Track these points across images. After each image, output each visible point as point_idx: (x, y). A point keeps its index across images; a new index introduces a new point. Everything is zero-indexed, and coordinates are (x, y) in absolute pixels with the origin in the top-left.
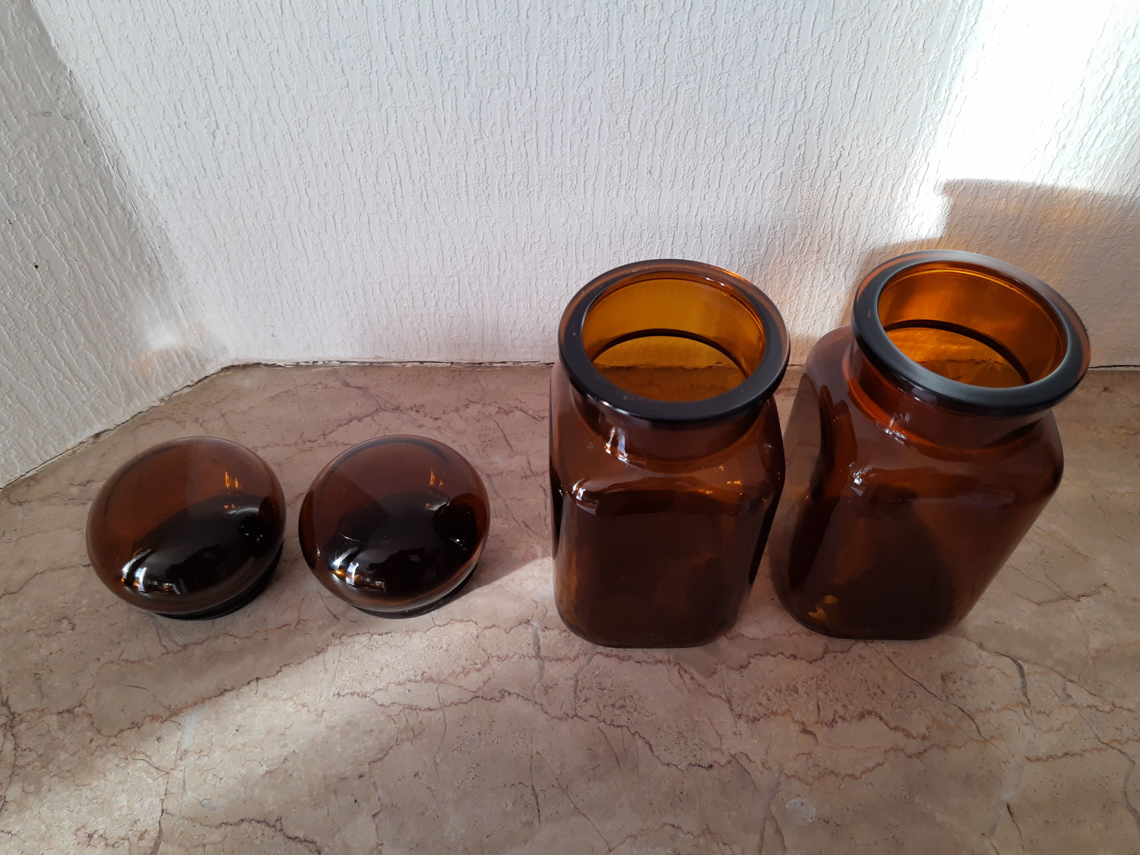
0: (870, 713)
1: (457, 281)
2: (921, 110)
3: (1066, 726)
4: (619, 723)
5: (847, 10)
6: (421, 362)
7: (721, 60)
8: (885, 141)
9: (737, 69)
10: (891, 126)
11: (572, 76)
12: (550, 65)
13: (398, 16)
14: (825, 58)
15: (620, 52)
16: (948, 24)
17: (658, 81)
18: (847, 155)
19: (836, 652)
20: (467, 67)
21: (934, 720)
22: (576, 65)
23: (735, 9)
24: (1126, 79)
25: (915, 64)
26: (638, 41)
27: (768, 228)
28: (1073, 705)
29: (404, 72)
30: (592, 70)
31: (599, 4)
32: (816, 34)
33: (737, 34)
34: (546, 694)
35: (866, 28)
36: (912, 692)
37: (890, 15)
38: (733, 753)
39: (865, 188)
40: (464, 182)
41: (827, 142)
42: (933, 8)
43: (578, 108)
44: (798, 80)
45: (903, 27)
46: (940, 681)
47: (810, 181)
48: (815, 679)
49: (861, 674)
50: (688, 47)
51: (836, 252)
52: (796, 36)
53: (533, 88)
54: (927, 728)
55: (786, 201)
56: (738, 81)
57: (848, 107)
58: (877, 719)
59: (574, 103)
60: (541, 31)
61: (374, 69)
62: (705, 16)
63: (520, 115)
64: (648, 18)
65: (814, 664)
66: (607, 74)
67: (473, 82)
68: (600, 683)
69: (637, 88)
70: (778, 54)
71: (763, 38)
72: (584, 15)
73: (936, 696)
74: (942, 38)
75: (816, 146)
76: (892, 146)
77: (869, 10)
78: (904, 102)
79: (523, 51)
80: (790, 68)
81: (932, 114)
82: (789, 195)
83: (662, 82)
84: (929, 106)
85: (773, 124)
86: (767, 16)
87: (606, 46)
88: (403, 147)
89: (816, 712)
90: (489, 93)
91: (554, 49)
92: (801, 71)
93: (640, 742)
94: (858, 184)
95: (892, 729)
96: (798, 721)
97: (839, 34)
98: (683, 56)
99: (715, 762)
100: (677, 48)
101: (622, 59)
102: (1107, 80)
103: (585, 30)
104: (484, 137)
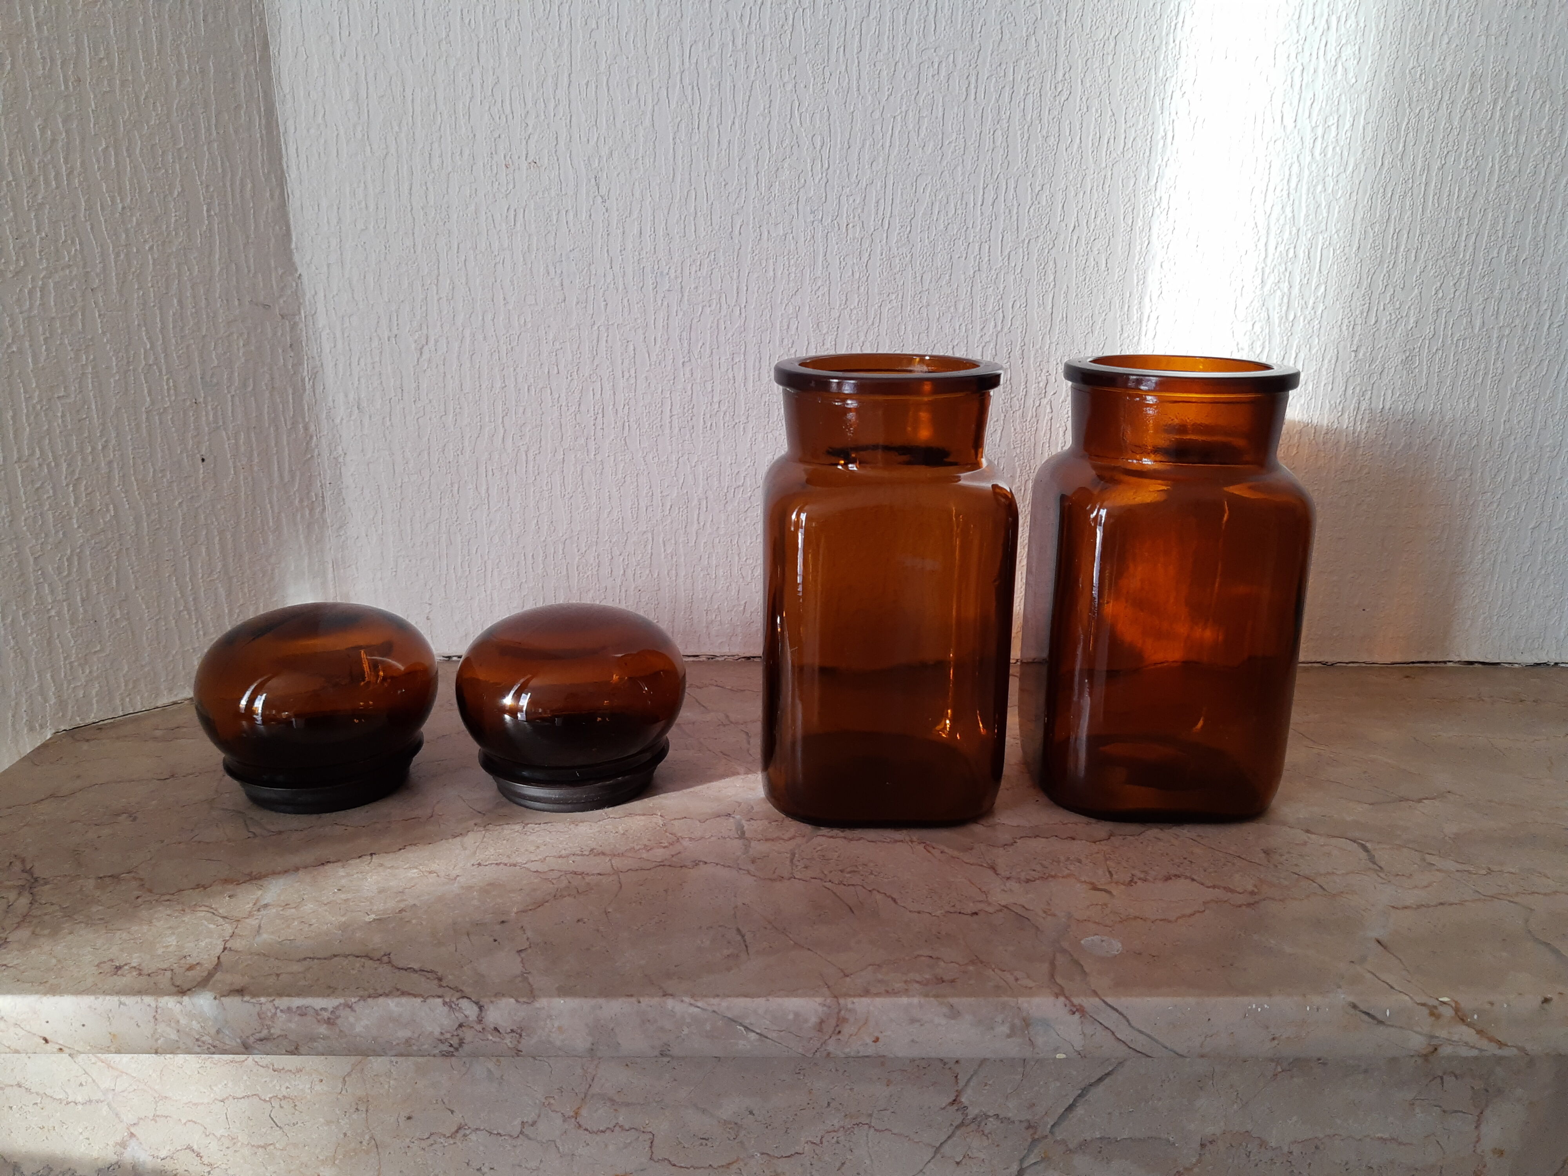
0: (1177, 876)
1: (650, 539)
2: (1118, 331)
3: (1435, 885)
4: (851, 883)
5: (1030, 230)
7: (920, 278)
9: (936, 287)
11: (781, 293)
12: (760, 282)
13: (621, 230)
14: (1017, 277)
15: (825, 269)
16: (1124, 243)
17: (862, 300)
18: (1055, 382)
19: (1125, 835)
20: (681, 283)
21: (1262, 881)
22: (784, 282)
23: (929, 227)
24: (1302, 298)
25: (1102, 283)
26: (841, 259)
28: (1438, 870)
29: (621, 287)
30: (799, 287)
31: (805, 222)
32: (1006, 253)
33: (933, 252)
34: (753, 863)
35: (1050, 247)
36: (1228, 862)
37: (1070, 235)
38: (1003, 904)
40: (668, 410)
41: (1033, 367)
42: (1108, 228)
43: (786, 327)
44: (995, 299)
45: (1084, 247)
46: (1262, 855)
47: (1022, 411)
48: (1102, 853)
49: (1161, 851)
50: (889, 265)
52: (987, 254)
53: (743, 306)
54: (1255, 887)
56: (938, 300)
57: (1047, 328)
58: (1188, 880)
59: (781, 322)
60: (752, 248)
61: (592, 284)
62: (902, 234)
63: (729, 335)
64: (850, 235)
65: (1098, 843)
66: (813, 293)
67: (686, 298)
68: (823, 855)
69: (843, 306)
70: (972, 271)
71: (957, 256)
72: (792, 232)
73: (1260, 865)
74: (1122, 257)
75: (1022, 372)
77: (1050, 230)
78: (1100, 323)
79: (735, 267)
80: (986, 286)
81: (1129, 336)
82: (1003, 429)
83: (866, 300)
84: (1124, 327)
85: (976, 346)
86: (959, 235)
87: (812, 263)
88: (610, 369)
89: (1108, 875)
90: (700, 311)
91: (764, 265)
92: (996, 289)
93: (879, 897)
95: (1208, 888)
96: (1085, 883)
97: (1026, 253)
98: (885, 274)
99: (981, 910)
100: (879, 265)
101: (828, 276)
102: (1285, 300)
103: (793, 247)
104: (692, 358)
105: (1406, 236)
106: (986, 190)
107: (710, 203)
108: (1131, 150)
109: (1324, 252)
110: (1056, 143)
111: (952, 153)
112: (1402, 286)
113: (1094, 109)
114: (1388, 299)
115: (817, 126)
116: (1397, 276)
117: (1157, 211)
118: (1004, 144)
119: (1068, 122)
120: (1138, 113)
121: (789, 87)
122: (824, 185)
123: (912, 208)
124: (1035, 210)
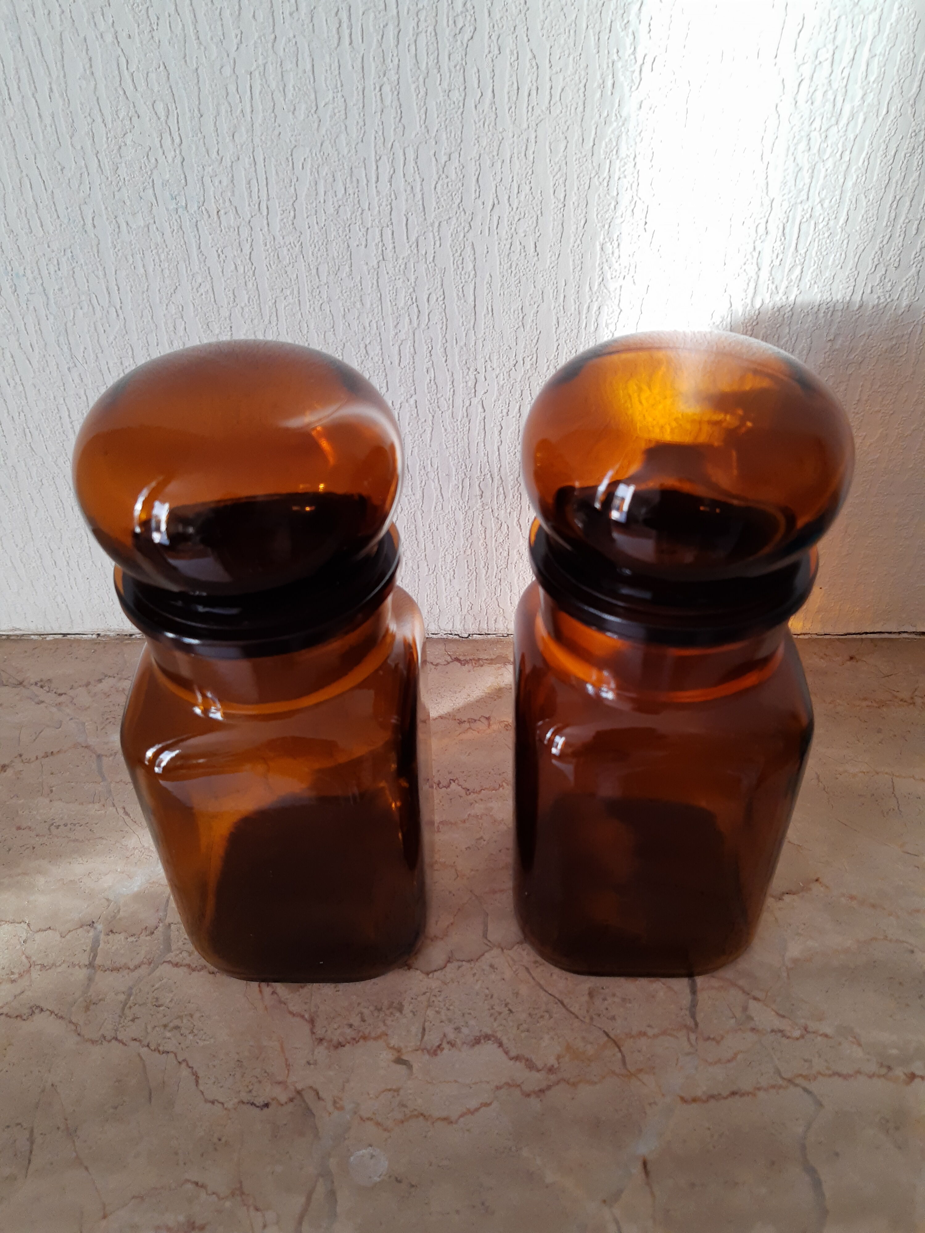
0: (487, 1037)
2: (553, 324)
3: (739, 1057)
4: (166, 1049)
5: (439, 210)
6: (64, 635)
7: (315, 271)
8: (522, 362)
9: (335, 280)
10: (524, 343)
11: (158, 292)
12: (131, 280)
14: (430, 266)
15: (203, 264)
16: (556, 223)
17: (252, 297)
18: (484, 380)
19: (462, 961)
20: (42, 284)
21: (568, 1048)
22: (159, 280)
23: (316, 211)
24: (773, 283)
25: (532, 271)
26: (219, 251)
27: (417, 468)
28: (753, 1030)
30: (177, 285)
31: (167, 210)
32: (413, 239)
33: (326, 240)
34: (86, 1012)
35: (466, 230)
36: (547, 1012)
37: (489, 215)
38: (299, 1087)
39: (514, 419)
40: (67, 417)
41: (458, 365)
42: (534, 205)
43: (172, 328)
44: (406, 292)
45: (507, 228)
46: (586, 998)
47: (450, 411)
48: (428, 994)
49: (488, 989)
50: (276, 257)
51: (502, 497)
52: (391, 241)
53: (118, 307)
54: (558, 1058)
55: (429, 435)
56: (340, 294)
57: (470, 322)
58: (496, 1045)
59: (166, 323)
60: (113, 243)
62: (285, 220)
63: (111, 338)
64: (224, 223)
65: (431, 975)
66: (195, 290)
67: (52, 301)
68: (157, 999)
69: (231, 305)
70: (375, 263)
71: (355, 245)
72: (155, 222)
73: (577, 1017)
74: (554, 240)
75: (446, 370)
76: (531, 368)
77: (464, 209)
78: (532, 315)
79: (98, 265)
80: (393, 278)
82: (431, 429)
83: (257, 297)
84: (560, 320)
85: (391, 344)
86: (354, 219)
87: (186, 256)
89: (420, 1036)
90: (72, 314)
91: (131, 262)
92: (406, 281)
93: (185, 1072)
94: (504, 414)
95: (511, 1059)
96: (393, 1048)
97: (437, 238)
98: (273, 267)
99: (273, 1099)
100: (264, 258)
101: (207, 272)
102: (752, 285)
103: (159, 240)
104: (78, 364)
105: (908, 203)
106: (380, 163)
107: (49, 192)
108: (559, 104)
109: (803, 227)
110: (461, 99)
111: (331, 117)
112: (896, 265)
113: (508, 51)
114: (878, 280)
115: (156, 90)
116: (891, 254)
117: (595, 181)
118: (396, 103)
119: (475, 69)
120: (567, 53)
121: (109, 38)
122: (180, 164)
123: (292, 188)
124: (443, 186)
